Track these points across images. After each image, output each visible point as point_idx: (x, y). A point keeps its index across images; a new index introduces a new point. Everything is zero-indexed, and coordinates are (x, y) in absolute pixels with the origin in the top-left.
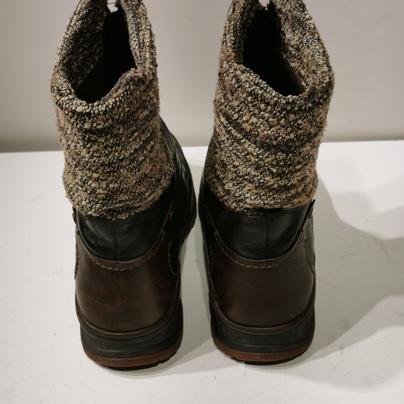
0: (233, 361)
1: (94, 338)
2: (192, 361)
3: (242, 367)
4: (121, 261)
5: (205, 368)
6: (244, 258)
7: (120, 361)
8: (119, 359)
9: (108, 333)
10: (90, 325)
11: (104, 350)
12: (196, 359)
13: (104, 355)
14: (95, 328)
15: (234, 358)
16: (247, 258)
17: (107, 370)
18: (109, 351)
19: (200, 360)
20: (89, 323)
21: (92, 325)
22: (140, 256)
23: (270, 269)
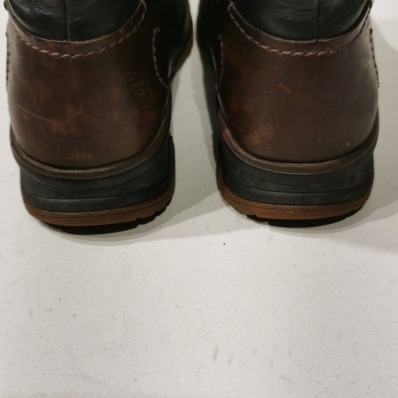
0: (251, 222)
1: (37, 180)
2: (189, 222)
3: (265, 230)
4: (72, 40)
5: (208, 231)
6: (279, 39)
7: (77, 217)
8: (76, 214)
9: (56, 170)
10: (29, 160)
11: (52, 200)
12: (196, 219)
13: (53, 208)
14: (36, 164)
15: (253, 217)
16: (285, 38)
17: (60, 234)
18: (60, 200)
19: (201, 220)
20: (28, 156)
21: (32, 158)
22: (105, 34)
23: (322, 56)
